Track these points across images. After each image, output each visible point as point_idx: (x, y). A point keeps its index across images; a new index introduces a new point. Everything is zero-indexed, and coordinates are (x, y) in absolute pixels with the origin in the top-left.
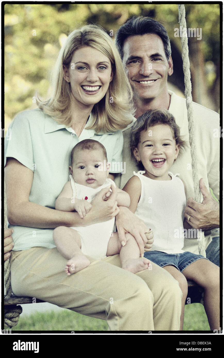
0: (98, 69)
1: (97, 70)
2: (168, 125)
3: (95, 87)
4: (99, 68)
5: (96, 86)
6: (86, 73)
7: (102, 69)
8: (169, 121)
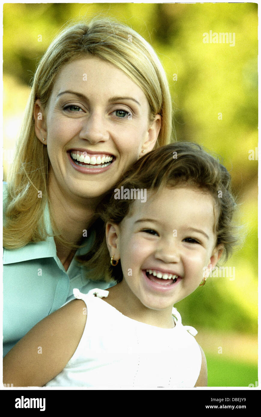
0: (110, 114)
1: (107, 116)
2: (210, 195)
3: (99, 157)
4: (115, 114)
5: (101, 154)
6: (81, 120)
7: (122, 115)
8: (215, 185)
